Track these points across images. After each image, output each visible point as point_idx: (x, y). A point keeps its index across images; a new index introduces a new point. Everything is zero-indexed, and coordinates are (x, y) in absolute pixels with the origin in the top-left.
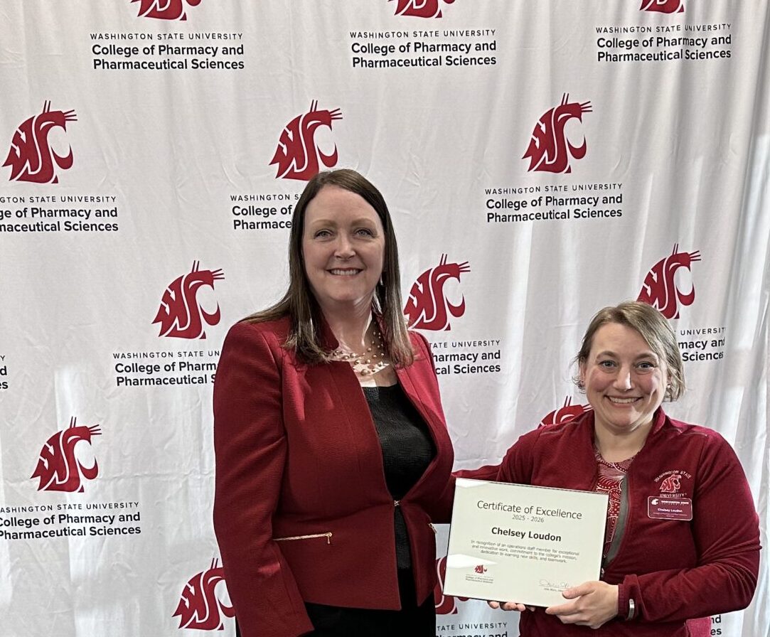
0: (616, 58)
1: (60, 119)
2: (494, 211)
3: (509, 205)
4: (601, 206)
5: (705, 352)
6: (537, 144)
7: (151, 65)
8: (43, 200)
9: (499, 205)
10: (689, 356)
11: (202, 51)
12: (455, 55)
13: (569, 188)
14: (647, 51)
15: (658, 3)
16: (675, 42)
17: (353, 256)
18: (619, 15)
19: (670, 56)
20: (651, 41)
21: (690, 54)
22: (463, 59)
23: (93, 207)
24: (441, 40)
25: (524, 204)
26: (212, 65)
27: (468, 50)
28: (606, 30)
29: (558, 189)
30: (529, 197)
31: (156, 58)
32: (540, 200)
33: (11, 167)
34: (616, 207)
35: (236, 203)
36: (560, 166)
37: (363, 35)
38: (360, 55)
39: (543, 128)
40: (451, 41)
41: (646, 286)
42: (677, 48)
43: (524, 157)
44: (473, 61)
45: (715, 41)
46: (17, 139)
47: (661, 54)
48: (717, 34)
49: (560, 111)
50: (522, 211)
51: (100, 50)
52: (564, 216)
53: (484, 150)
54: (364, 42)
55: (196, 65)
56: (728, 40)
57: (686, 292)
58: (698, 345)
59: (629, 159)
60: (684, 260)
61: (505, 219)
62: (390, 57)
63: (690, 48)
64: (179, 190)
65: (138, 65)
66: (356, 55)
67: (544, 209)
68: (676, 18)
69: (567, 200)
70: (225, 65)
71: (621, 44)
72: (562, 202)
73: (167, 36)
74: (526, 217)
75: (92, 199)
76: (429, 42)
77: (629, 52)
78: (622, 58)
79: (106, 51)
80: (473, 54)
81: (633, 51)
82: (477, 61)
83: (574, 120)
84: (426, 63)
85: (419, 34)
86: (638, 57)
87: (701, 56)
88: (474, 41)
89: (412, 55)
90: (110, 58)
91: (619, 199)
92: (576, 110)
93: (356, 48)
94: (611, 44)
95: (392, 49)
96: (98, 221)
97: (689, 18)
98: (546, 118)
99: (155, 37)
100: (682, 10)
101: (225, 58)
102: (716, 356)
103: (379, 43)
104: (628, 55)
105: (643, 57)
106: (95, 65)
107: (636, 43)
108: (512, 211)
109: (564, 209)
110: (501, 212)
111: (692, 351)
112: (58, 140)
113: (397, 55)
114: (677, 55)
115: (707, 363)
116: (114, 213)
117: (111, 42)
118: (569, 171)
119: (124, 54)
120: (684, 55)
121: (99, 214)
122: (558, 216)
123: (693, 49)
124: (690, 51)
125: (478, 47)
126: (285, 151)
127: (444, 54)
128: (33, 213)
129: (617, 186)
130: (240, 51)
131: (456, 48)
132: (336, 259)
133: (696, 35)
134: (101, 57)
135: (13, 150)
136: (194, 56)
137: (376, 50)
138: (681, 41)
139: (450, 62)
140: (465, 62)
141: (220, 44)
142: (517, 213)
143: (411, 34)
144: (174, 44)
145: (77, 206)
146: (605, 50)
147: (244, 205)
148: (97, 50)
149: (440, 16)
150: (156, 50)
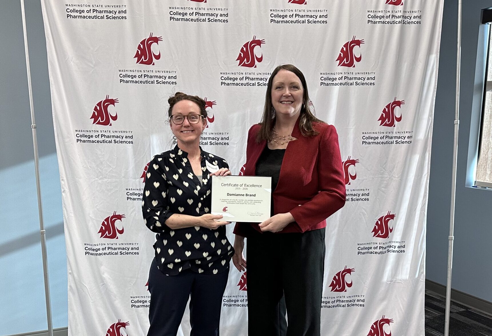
0: (375, 23)
1: (156, 40)
2: (323, 81)
3: (330, 79)
4: (366, 81)
5: (404, 141)
6: (342, 55)
7: (192, 20)
8: (148, 71)
9: (325, 79)
10: (398, 142)
11: (212, 15)
12: (311, 19)
13: (354, 73)
14: (387, 20)
15: (393, 1)
16: (399, 17)
17: (290, 96)
18: (377, 6)
19: (397, 23)
20: (389, 16)
21: (404, 22)
22: (314, 21)
23: (168, 75)
24: (306, 13)
25: (335, 79)
26: (216, 21)
27: (316, 17)
28: (371, 11)
29: (350, 73)
30: (337, 76)
31: (194, 17)
32: (342, 78)
33: (137, 58)
34: (372, 81)
35: (222, 75)
36: (351, 65)
37: (275, 10)
38: (273, 18)
39: (345, 49)
40: (310, 14)
41: (383, 113)
42: (400, 19)
43: (336, 61)
44: (318, 22)
45: (415, 17)
46: (139, 47)
47: (393, 22)
48: (416, 14)
49: (352, 42)
50: (334, 82)
51: (173, 13)
52: (351, 84)
53: (321, 57)
54: (275, 13)
55: (209, 20)
56: (420, 17)
57: (398, 116)
58: (402, 137)
59: (379, 62)
60: (398, 103)
61: (328, 85)
62: (285, 19)
63: (404, 19)
64: (201, 69)
65: (187, 20)
66: (272, 18)
67: (343, 81)
68: (400, 8)
69: (353, 78)
70: (220, 21)
71: (377, 17)
72: (351, 79)
73: (199, 9)
74: (336, 84)
75: (167, 72)
76: (301, 14)
77: (380, 20)
78: (377, 23)
79: (175, 14)
80: (318, 19)
81: (382, 20)
82: (320, 22)
83: (357, 46)
84: (299, 22)
85: (297, 11)
86: (384, 23)
87: (409, 23)
88: (319, 14)
89: (294, 19)
90: (176, 17)
91: (374, 78)
92: (358, 43)
93: (272, 15)
94: (373, 17)
95: (286, 16)
96: (169, 80)
97: (405, 8)
98: (346, 45)
99: (194, 9)
100: (402, 4)
101: (221, 18)
102: (409, 142)
103: (281, 14)
104: (380, 22)
105: (386, 23)
106: (170, 19)
107: (383, 17)
108: (331, 82)
109: (351, 81)
110: (326, 82)
111: (399, 140)
112: (155, 48)
113: (288, 19)
114: (400, 22)
115: (405, 145)
116: (175, 77)
117: (177, 10)
118: (354, 67)
119: (182, 15)
120: (402, 22)
121: (169, 77)
122: (349, 84)
123: (406, 20)
124: (405, 21)
125: (320, 17)
126: (242, 55)
127: (307, 19)
128: (144, 76)
129: (373, 73)
130: (227, 15)
131: (311, 17)
132: (283, 97)
133: (407, 15)
134: (173, 16)
135: (138, 52)
136: (209, 17)
137: (280, 16)
138: (402, 17)
139: (309, 22)
140: (315, 22)
141: (219, 12)
142: (332, 82)
143: (294, 11)
144: (201, 12)
145: (161, 74)
146: (370, 19)
147: (225, 76)
148: (171, 13)
149: (306, 4)
150: (194, 14)
